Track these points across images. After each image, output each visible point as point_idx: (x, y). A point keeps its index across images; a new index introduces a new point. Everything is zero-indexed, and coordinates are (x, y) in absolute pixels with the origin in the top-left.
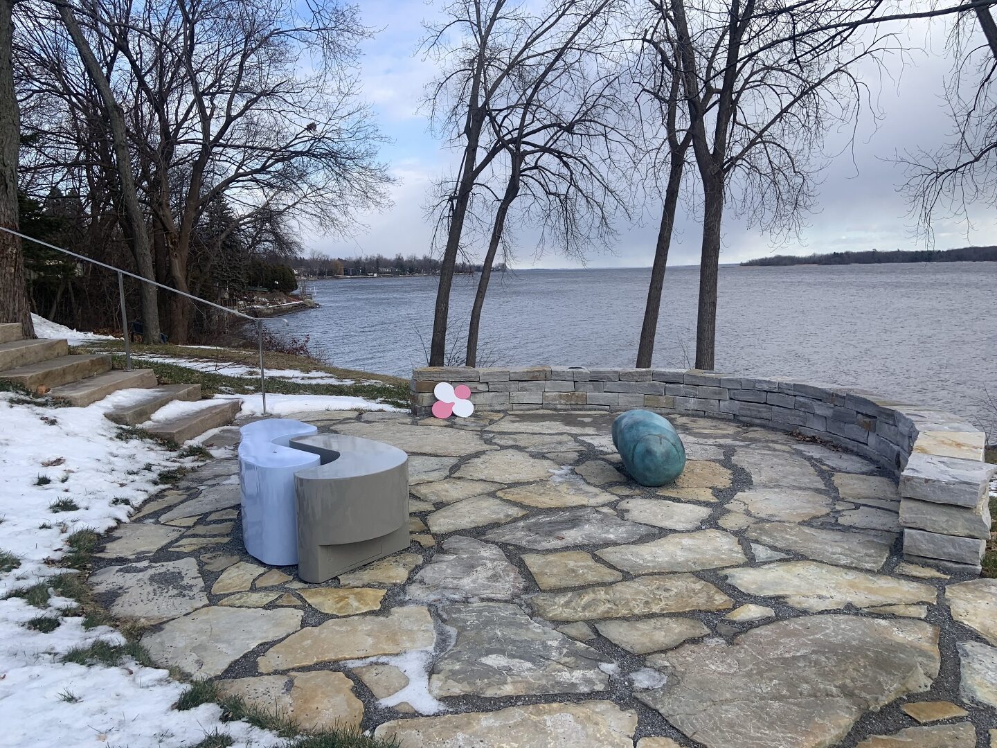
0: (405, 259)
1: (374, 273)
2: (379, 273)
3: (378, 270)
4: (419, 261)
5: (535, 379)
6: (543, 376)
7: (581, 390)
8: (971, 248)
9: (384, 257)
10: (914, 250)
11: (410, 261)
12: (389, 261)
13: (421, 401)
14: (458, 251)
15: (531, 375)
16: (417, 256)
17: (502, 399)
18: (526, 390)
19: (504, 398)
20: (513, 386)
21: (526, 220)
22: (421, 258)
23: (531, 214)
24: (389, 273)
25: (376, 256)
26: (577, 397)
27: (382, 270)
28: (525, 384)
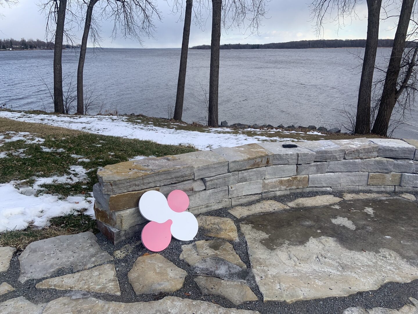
0: (27, 41)
1: (10, 48)
2: (13, 48)
3: (12, 46)
4: (34, 42)
5: (256, 165)
6: (264, 162)
7: (303, 173)
8: (272, 43)
9: (15, 39)
10: (253, 44)
11: (30, 42)
12: (18, 42)
13: (118, 222)
14: (64, 34)
15: (252, 162)
16: (33, 39)
17: (220, 195)
18: (246, 180)
19: (222, 194)
20: (232, 178)
21: (104, 15)
22: (36, 41)
23: (106, 12)
24: (18, 48)
25: (10, 39)
26: (299, 181)
27: (14, 46)
28: (245, 174)
